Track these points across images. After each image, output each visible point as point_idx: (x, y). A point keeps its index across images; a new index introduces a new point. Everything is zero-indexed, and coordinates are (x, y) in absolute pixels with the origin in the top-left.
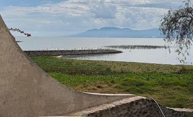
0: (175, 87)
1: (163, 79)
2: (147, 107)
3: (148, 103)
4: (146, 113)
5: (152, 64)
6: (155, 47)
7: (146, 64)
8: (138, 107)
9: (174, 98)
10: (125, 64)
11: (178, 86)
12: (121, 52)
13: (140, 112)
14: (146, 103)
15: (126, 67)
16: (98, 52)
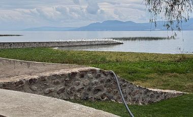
0: (171, 74)
1: (159, 67)
2: (102, 82)
3: (102, 75)
4: (99, 90)
5: (151, 54)
6: (156, 39)
7: (145, 53)
8: (85, 81)
9: (169, 85)
10: (122, 54)
11: (174, 73)
12: (120, 43)
13: (89, 89)
14: (100, 76)
15: (123, 57)
16: (97, 43)
